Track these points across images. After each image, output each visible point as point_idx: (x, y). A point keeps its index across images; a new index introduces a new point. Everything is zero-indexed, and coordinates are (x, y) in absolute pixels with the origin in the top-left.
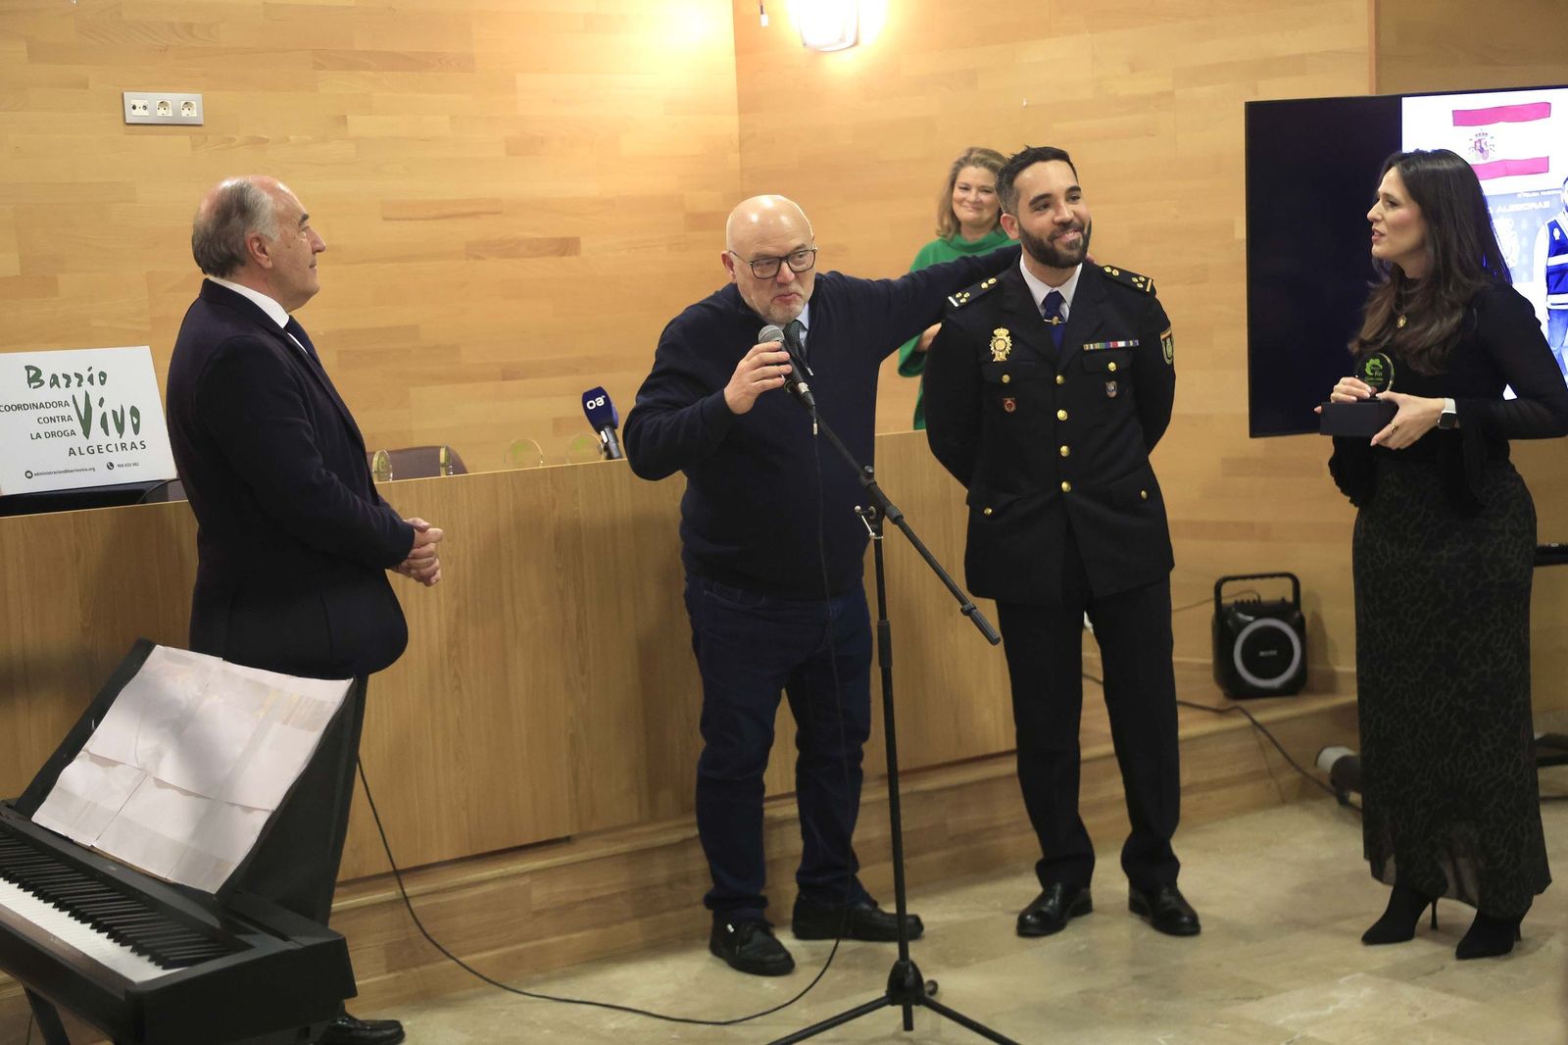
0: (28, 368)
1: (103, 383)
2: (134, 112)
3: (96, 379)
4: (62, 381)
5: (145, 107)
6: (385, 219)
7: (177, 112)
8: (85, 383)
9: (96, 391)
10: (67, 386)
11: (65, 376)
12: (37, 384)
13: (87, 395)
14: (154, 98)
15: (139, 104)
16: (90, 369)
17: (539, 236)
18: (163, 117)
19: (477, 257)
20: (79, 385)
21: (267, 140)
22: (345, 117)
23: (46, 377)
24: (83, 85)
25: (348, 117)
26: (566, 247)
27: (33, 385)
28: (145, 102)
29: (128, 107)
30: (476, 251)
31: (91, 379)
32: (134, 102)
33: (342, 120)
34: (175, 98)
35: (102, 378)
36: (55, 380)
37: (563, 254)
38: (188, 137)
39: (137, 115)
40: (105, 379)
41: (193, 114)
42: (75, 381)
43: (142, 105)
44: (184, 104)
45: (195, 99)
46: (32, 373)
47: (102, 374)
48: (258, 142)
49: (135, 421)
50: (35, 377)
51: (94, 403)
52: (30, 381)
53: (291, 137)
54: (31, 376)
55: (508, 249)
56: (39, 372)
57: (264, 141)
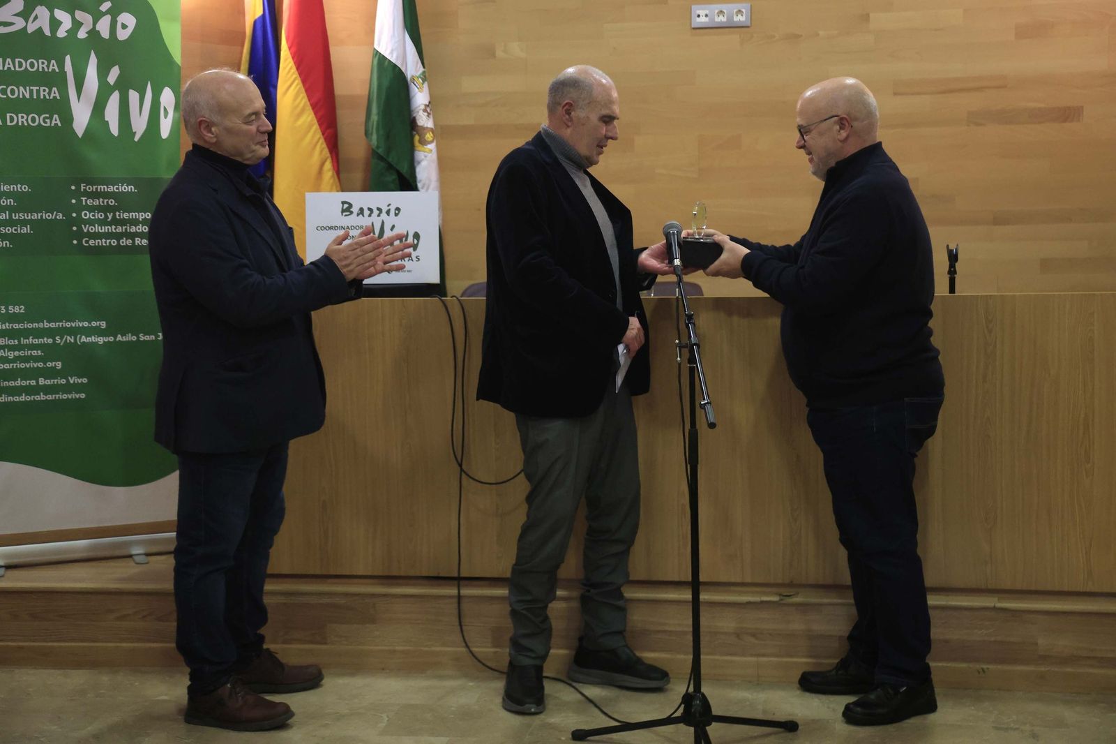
0: (343, 203)
1: (396, 215)
2: (698, 20)
3: (392, 212)
4: (367, 212)
5: (706, 16)
6: (895, 94)
7: (730, 18)
8: (384, 215)
9: (389, 221)
10: (370, 216)
11: (371, 210)
12: (348, 213)
13: (383, 223)
14: (716, 8)
15: (702, 13)
16: (389, 205)
17: (1042, 105)
18: (721, 22)
19: (978, 124)
20: (379, 216)
21: (801, 36)
22: (868, 15)
23: (355, 209)
24: (663, 1)
25: (871, 15)
26: (1068, 114)
27: (344, 214)
28: (707, 12)
29: (694, 16)
30: (976, 119)
31: (388, 212)
32: (698, 12)
33: (866, 18)
34: (734, 7)
35: (397, 212)
36: (362, 210)
37: (1065, 121)
38: (738, 36)
39: (703, 19)
40: (399, 212)
41: (742, 19)
42: (376, 212)
43: (704, 14)
44: (736, 11)
45: (745, 7)
46: (346, 206)
47: (398, 209)
48: (794, 38)
49: (416, 241)
50: (347, 209)
51: (387, 228)
52: (343, 211)
54: (344, 208)
55: (1005, 117)
56: (350, 205)
57: (798, 36)
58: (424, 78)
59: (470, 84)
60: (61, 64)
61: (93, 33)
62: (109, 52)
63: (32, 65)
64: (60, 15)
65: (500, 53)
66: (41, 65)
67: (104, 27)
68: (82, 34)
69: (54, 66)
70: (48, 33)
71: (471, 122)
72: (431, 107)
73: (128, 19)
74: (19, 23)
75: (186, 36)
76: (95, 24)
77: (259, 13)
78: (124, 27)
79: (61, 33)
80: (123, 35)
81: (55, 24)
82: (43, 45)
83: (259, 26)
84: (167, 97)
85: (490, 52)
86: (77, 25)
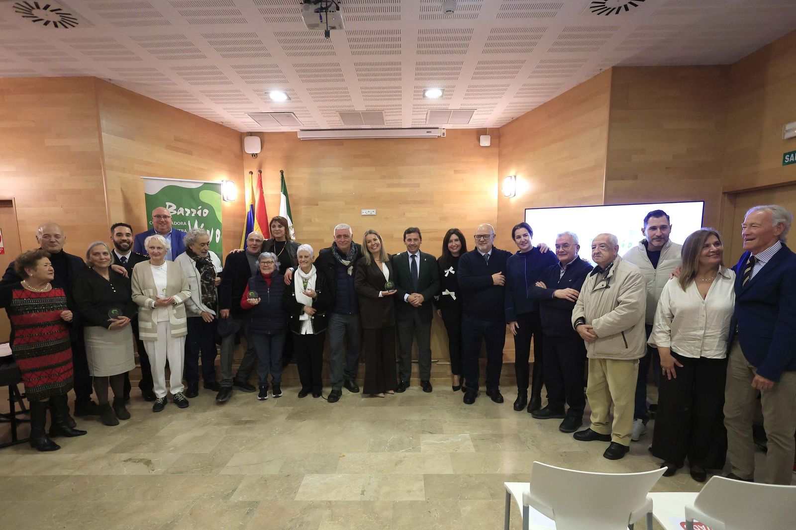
7: (371, 213)
14: (367, 210)
18: (369, 214)
24: (354, 208)
32: (363, 211)
33: (404, 214)
34: (372, 210)
38: (373, 218)
39: (364, 213)
41: (374, 213)
43: (365, 212)
44: (373, 212)
45: (375, 210)
53: (394, 217)
57: (388, 218)
58: (293, 227)
59: (305, 229)
60: (187, 223)
61: (196, 215)
62: (201, 220)
63: (179, 223)
64: (186, 209)
65: (312, 221)
66: (181, 223)
67: (199, 213)
68: (193, 215)
69: (185, 223)
70: (183, 215)
71: (306, 238)
72: (295, 234)
73: (206, 211)
74: (175, 212)
75: (224, 215)
76: (197, 212)
77: (249, 210)
78: (205, 213)
79: (187, 215)
80: (205, 215)
81: (185, 212)
82: (182, 218)
83: (249, 213)
84: (218, 232)
85: (310, 221)
86: (192, 212)
